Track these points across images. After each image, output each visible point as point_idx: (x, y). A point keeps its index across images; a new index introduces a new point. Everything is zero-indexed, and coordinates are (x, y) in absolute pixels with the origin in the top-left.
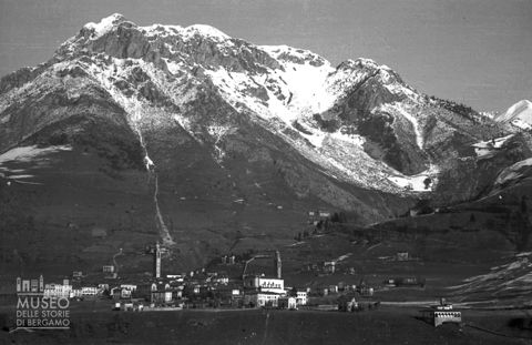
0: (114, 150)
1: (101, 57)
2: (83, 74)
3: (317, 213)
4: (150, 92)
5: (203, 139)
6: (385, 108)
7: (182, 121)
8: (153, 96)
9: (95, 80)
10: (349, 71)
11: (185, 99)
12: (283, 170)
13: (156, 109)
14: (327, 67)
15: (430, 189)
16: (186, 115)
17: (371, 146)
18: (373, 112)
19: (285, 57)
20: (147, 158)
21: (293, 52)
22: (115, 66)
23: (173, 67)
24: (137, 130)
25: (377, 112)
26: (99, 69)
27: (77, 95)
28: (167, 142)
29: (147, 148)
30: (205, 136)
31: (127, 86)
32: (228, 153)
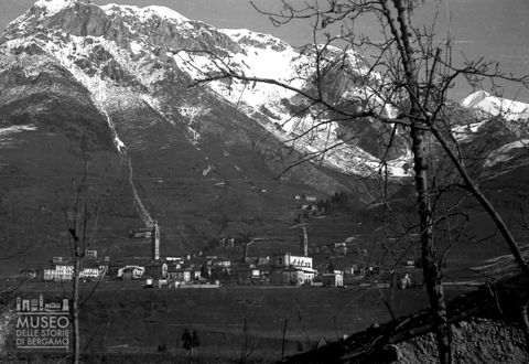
0: (81, 130)
1: (58, 34)
2: (40, 52)
4: (114, 71)
5: (175, 120)
6: (356, 93)
7: (153, 102)
8: (117, 75)
9: (54, 58)
11: (153, 79)
12: (263, 152)
13: (123, 89)
14: (290, 52)
15: (409, 175)
16: (154, 95)
17: (344, 131)
18: (344, 95)
19: (245, 40)
20: (117, 139)
21: (254, 36)
22: (74, 44)
23: (136, 47)
24: (103, 110)
25: (348, 96)
26: (56, 47)
27: (35, 74)
28: (137, 124)
29: (116, 129)
30: (177, 116)
31: (88, 65)
32: (202, 135)
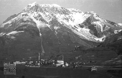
0: (33, 32)
1: (31, 12)
2: (27, 15)
3: (77, 46)
5: (53, 30)
6: (95, 23)
7: (49, 26)
8: (42, 20)
9: (30, 17)
10: (87, 14)
11: (49, 21)
12: (70, 37)
13: (43, 23)
14: (83, 13)
15: (103, 41)
16: (49, 24)
17: (91, 31)
18: (92, 24)
19: (73, 11)
20: (40, 34)
21: (75, 10)
22: (34, 14)
23: (47, 14)
26: (31, 14)
27: (26, 20)
28: (45, 30)
29: (40, 31)
31: (37, 18)
32: (58, 33)
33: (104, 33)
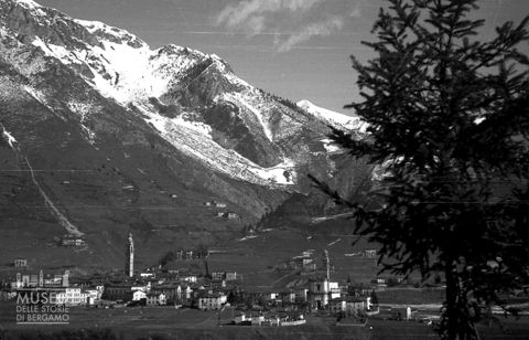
3: (213, 204)
5: (67, 116)
6: (227, 97)
7: (38, 95)
10: (173, 56)
11: (32, 69)
12: (165, 155)
14: (147, 50)
15: (291, 183)
16: (38, 87)
17: (217, 136)
18: (215, 100)
19: (100, 33)
20: (6, 133)
21: (109, 30)
25: (219, 101)
28: (25, 117)
30: (67, 113)
32: (98, 133)
33: (283, 149)
